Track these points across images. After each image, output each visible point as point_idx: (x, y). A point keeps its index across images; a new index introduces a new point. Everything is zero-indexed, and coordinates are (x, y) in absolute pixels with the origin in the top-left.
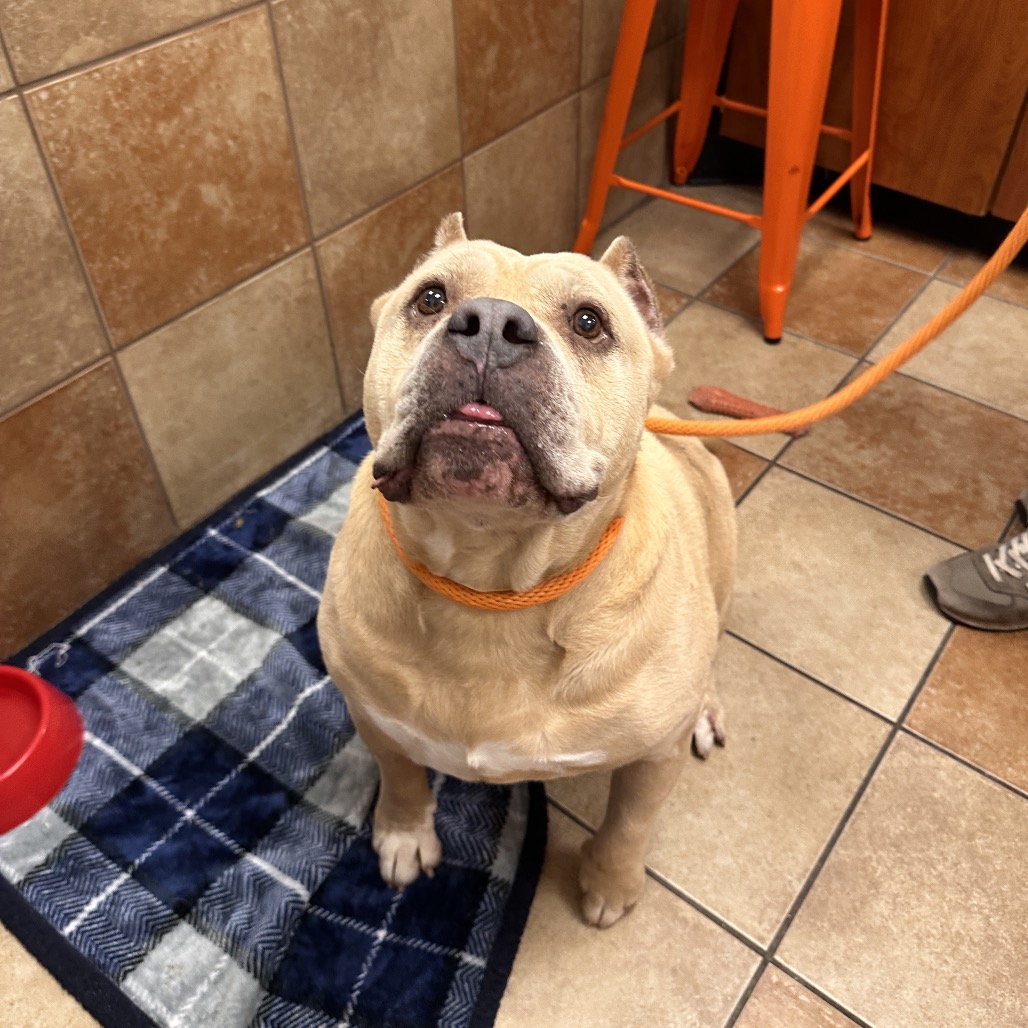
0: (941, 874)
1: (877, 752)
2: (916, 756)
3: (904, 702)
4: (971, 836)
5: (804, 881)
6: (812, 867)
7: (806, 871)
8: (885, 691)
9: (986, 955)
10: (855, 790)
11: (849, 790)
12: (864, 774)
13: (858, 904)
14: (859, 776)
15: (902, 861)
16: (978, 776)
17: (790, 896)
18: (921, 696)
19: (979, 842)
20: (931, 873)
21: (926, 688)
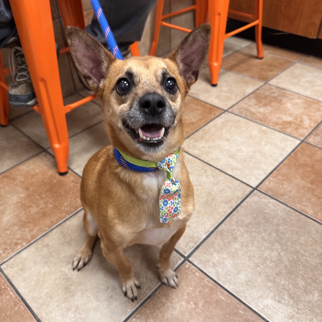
0: (263, 237)
1: (245, 196)
2: (260, 198)
3: (260, 181)
4: (278, 225)
5: (206, 235)
6: (211, 230)
7: (208, 231)
8: (253, 178)
9: (276, 265)
10: (234, 207)
11: (231, 207)
12: (238, 202)
13: (227, 244)
14: (236, 203)
15: (248, 231)
16: (285, 207)
17: (200, 239)
18: (267, 180)
19: (281, 227)
20: (259, 236)
21: (270, 178)
